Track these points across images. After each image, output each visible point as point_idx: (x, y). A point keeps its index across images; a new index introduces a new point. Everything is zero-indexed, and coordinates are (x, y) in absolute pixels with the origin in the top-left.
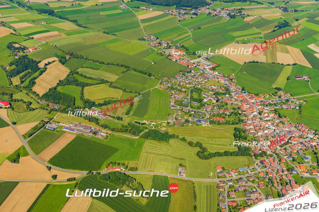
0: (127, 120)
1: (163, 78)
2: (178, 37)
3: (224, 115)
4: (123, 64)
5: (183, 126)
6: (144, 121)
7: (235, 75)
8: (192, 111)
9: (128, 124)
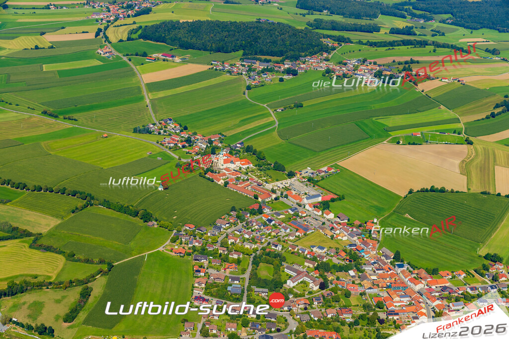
0: (66, 335)
1: (183, 226)
3: (339, 324)
4: (77, 190)
7: (382, 223)
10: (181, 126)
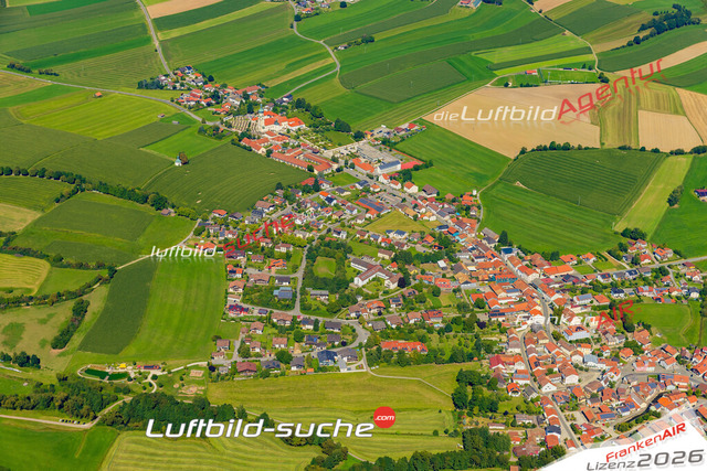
0: (55, 364)
1: (211, 212)
2: (285, 72)
3: (425, 331)
4: (61, 170)
5: (266, 375)
6: (122, 367)
7: (483, 195)
8: (306, 322)
9: (60, 380)
10: (204, 76)
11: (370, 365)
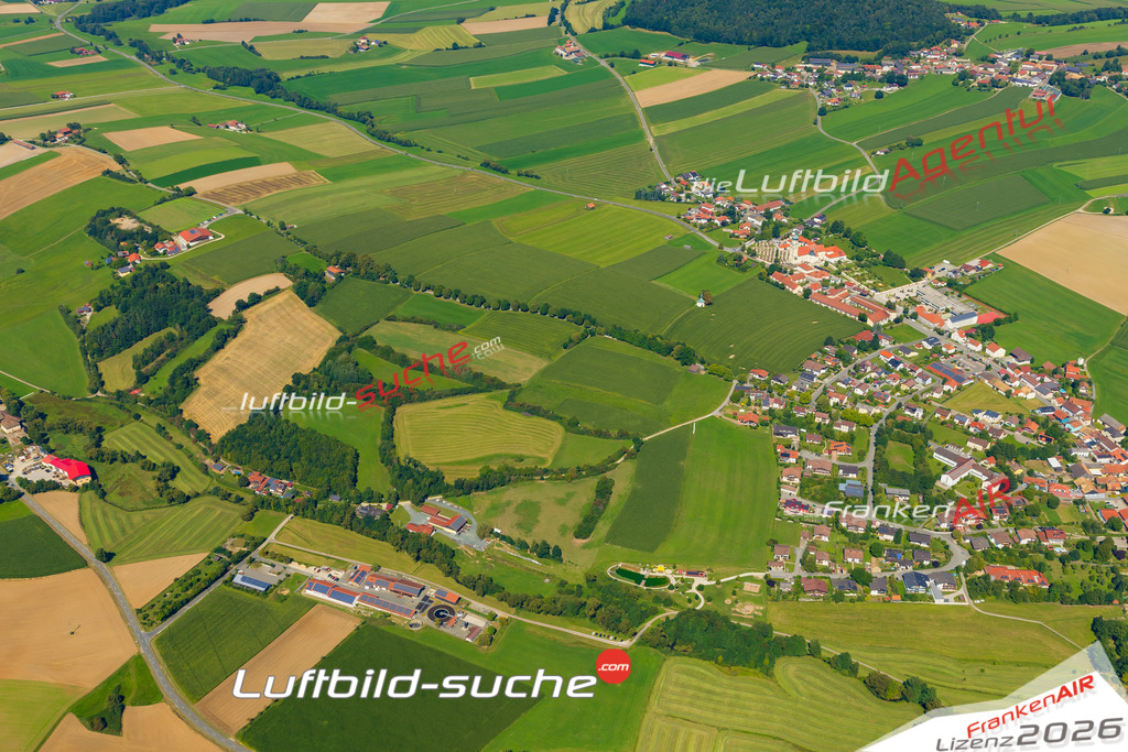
0: (581, 561)
1: (748, 371)
3: (1042, 556)
4: (567, 308)
5: (839, 598)
6: (660, 571)
7: (1091, 364)
8: (884, 530)
9: (588, 580)
11: (972, 597)
